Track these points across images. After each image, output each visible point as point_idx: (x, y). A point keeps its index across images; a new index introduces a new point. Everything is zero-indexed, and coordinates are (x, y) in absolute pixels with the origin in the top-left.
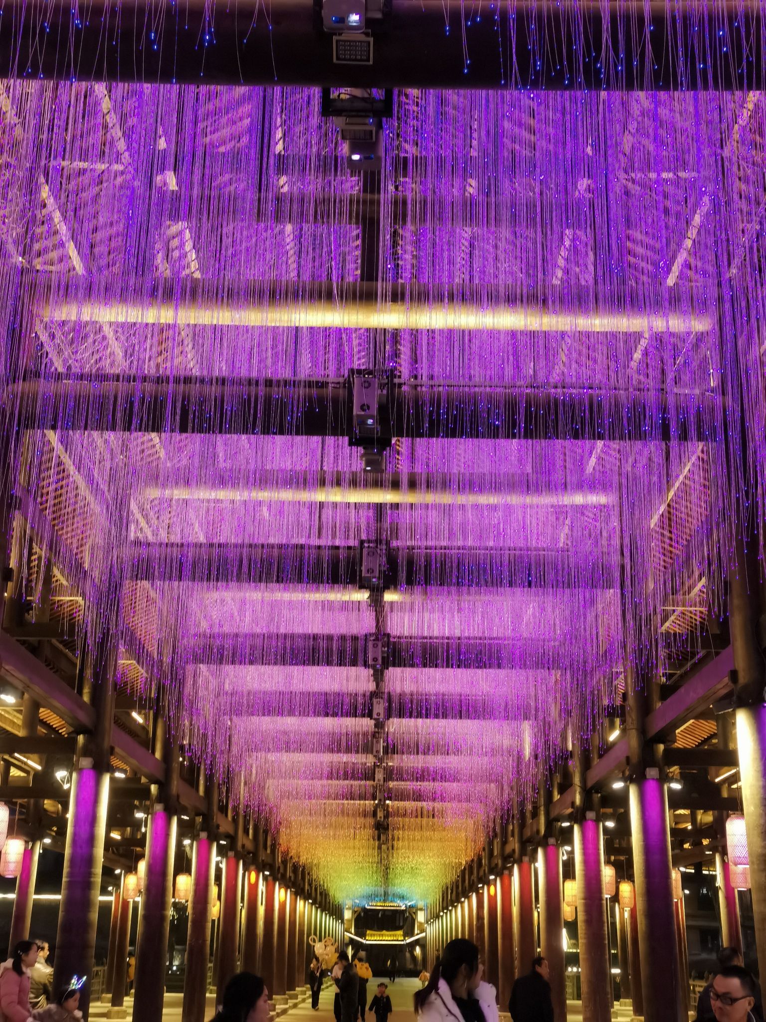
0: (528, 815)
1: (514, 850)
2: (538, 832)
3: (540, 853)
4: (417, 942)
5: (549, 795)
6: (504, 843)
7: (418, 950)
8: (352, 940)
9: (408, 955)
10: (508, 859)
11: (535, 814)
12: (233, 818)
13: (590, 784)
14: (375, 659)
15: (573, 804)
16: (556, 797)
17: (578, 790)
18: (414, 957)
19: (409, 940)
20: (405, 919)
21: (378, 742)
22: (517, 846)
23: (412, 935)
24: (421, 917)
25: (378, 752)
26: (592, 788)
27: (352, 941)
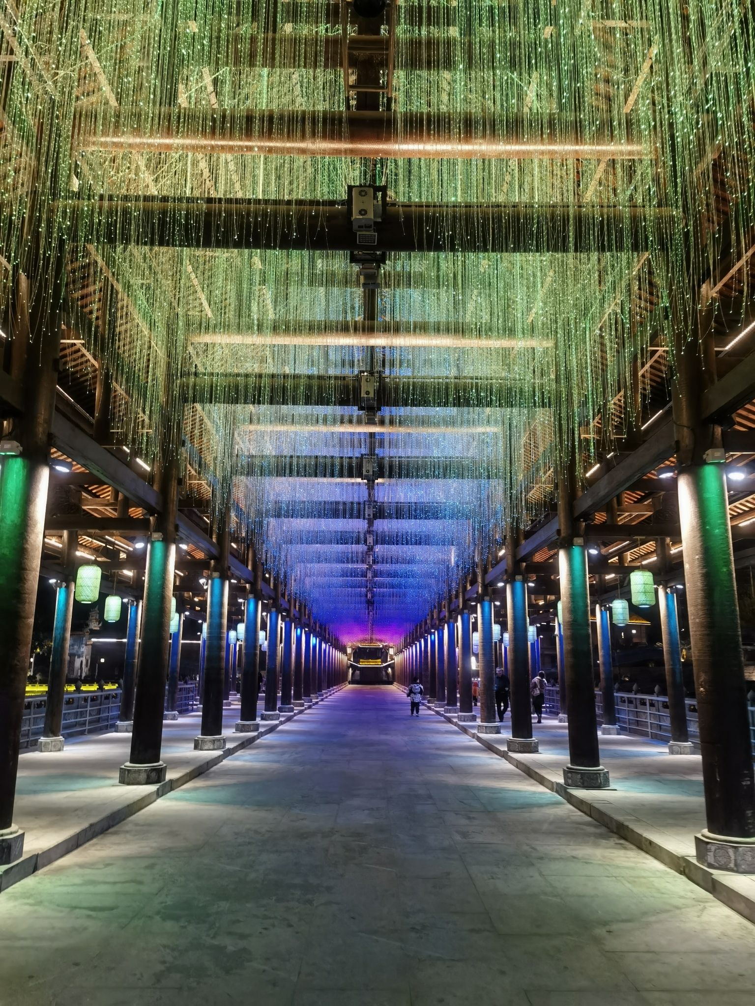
0: (453, 596)
1: (445, 616)
2: (458, 606)
3: (459, 618)
4: (389, 666)
5: (465, 588)
6: (440, 611)
7: (390, 670)
8: (351, 664)
9: (384, 673)
10: (442, 620)
11: (457, 596)
12: (288, 600)
13: (486, 582)
14: (369, 515)
15: (477, 592)
16: (469, 588)
17: (480, 585)
18: (387, 674)
19: (385, 665)
20: (382, 653)
21: (369, 557)
22: (447, 614)
23: (387, 662)
24: (391, 651)
25: (369, 562)
26: (488, 584)
27: (352, 666)
